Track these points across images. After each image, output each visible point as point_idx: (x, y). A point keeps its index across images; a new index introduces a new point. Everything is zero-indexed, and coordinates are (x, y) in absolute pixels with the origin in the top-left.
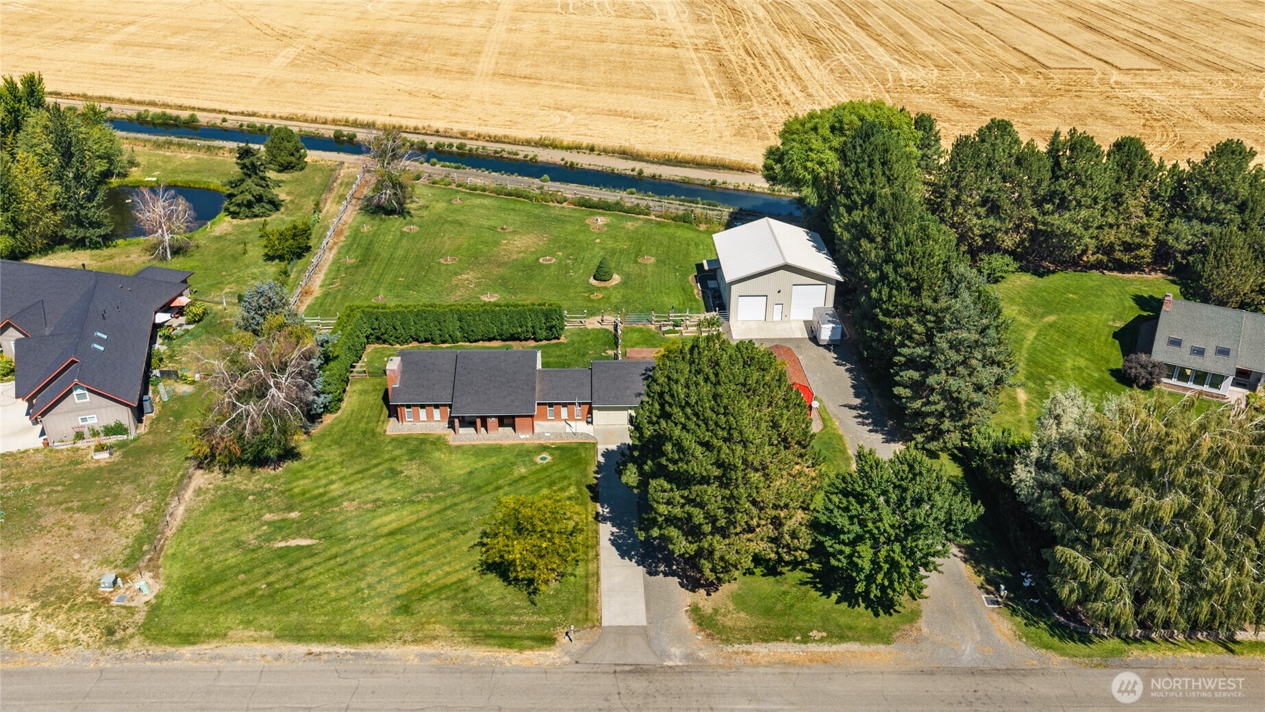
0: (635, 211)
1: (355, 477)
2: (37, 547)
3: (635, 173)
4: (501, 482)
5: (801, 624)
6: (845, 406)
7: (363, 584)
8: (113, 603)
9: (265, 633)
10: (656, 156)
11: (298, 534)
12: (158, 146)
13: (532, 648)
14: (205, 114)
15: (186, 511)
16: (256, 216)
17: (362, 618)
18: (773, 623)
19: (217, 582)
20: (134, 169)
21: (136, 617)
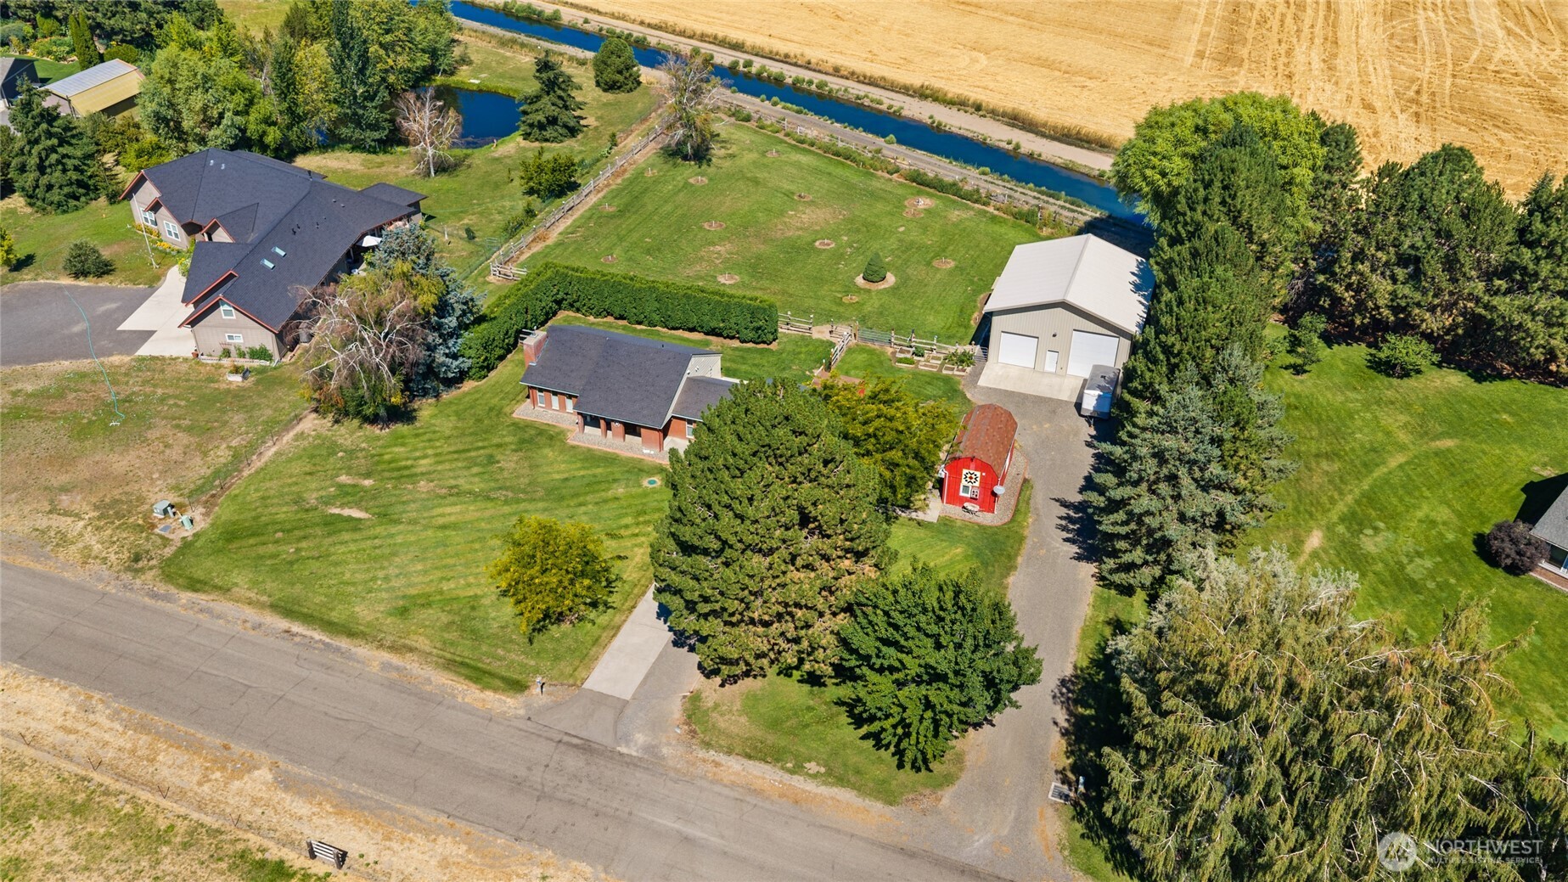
0: (974, 197)
1: (449, 457)
2: (129, 458)
3: (1010, 147)
4: (589, 498)
5: (802, 750)
6: (1057, 500)
7: (381, 574)
8: (157, 531)
9: (264, 598)
10: (1055, 128)
11: (358, 505)
12: (503, 43)
13: (495, 690)
14: (574, 11)
15: (276, 453)
16: (547, 140)
17: (357, 609)
18: (771, 739)
19: (253, 535)
20: (465, 67)
21: (167, 550)
